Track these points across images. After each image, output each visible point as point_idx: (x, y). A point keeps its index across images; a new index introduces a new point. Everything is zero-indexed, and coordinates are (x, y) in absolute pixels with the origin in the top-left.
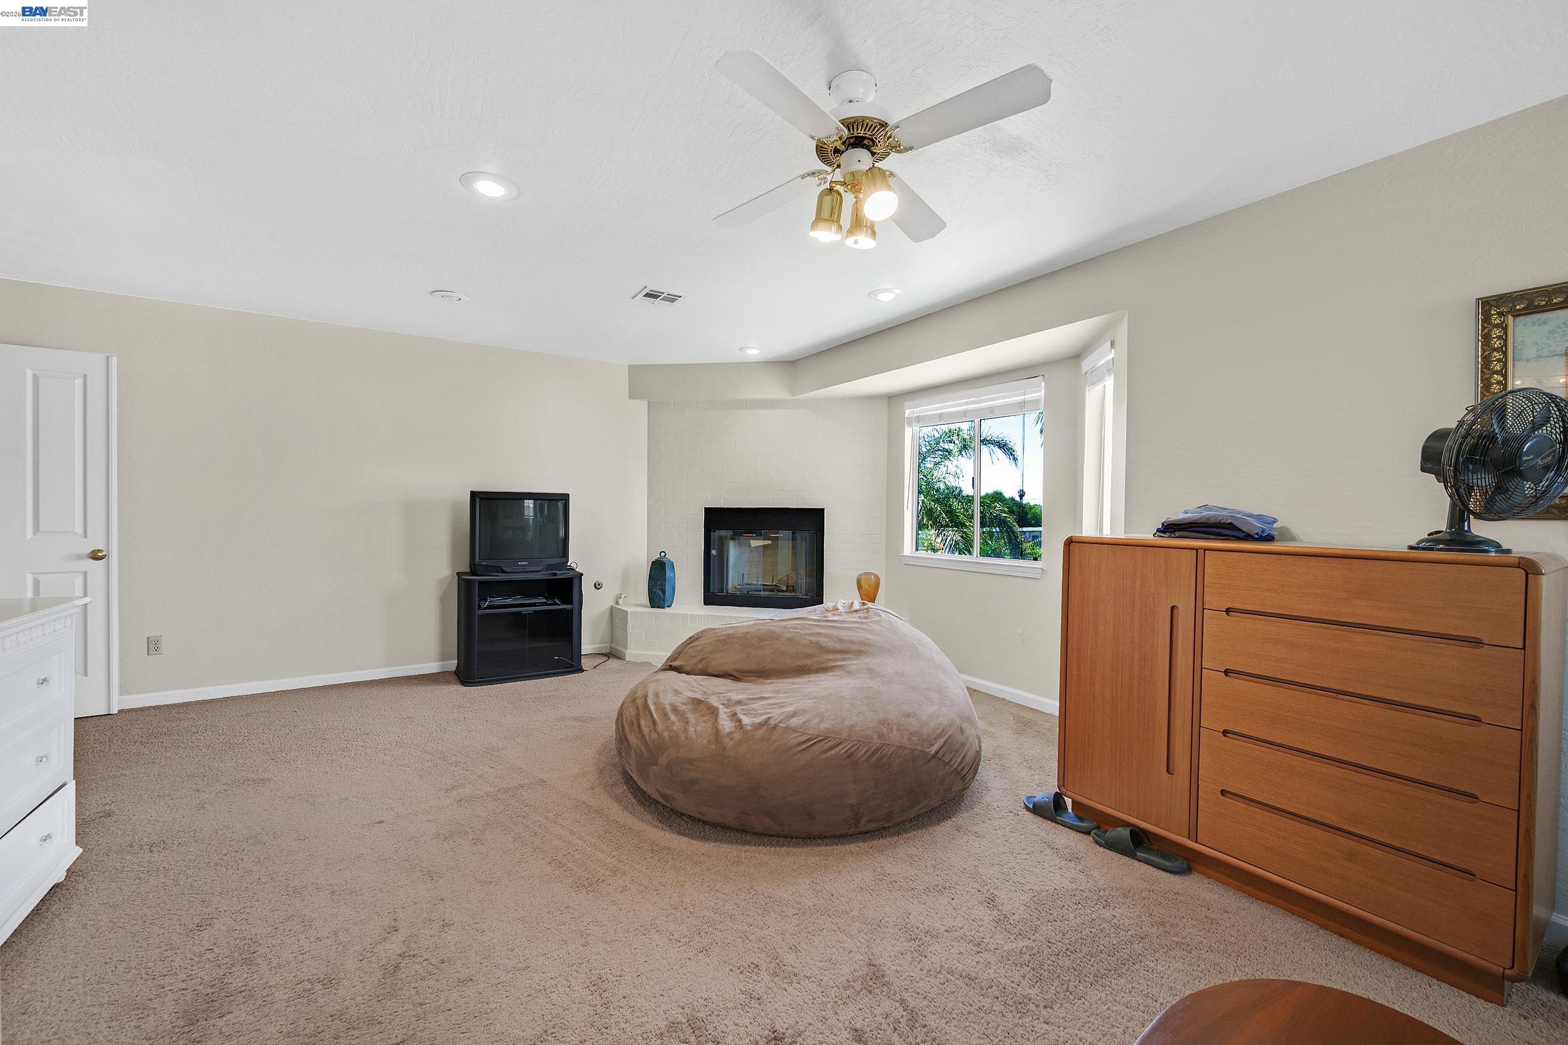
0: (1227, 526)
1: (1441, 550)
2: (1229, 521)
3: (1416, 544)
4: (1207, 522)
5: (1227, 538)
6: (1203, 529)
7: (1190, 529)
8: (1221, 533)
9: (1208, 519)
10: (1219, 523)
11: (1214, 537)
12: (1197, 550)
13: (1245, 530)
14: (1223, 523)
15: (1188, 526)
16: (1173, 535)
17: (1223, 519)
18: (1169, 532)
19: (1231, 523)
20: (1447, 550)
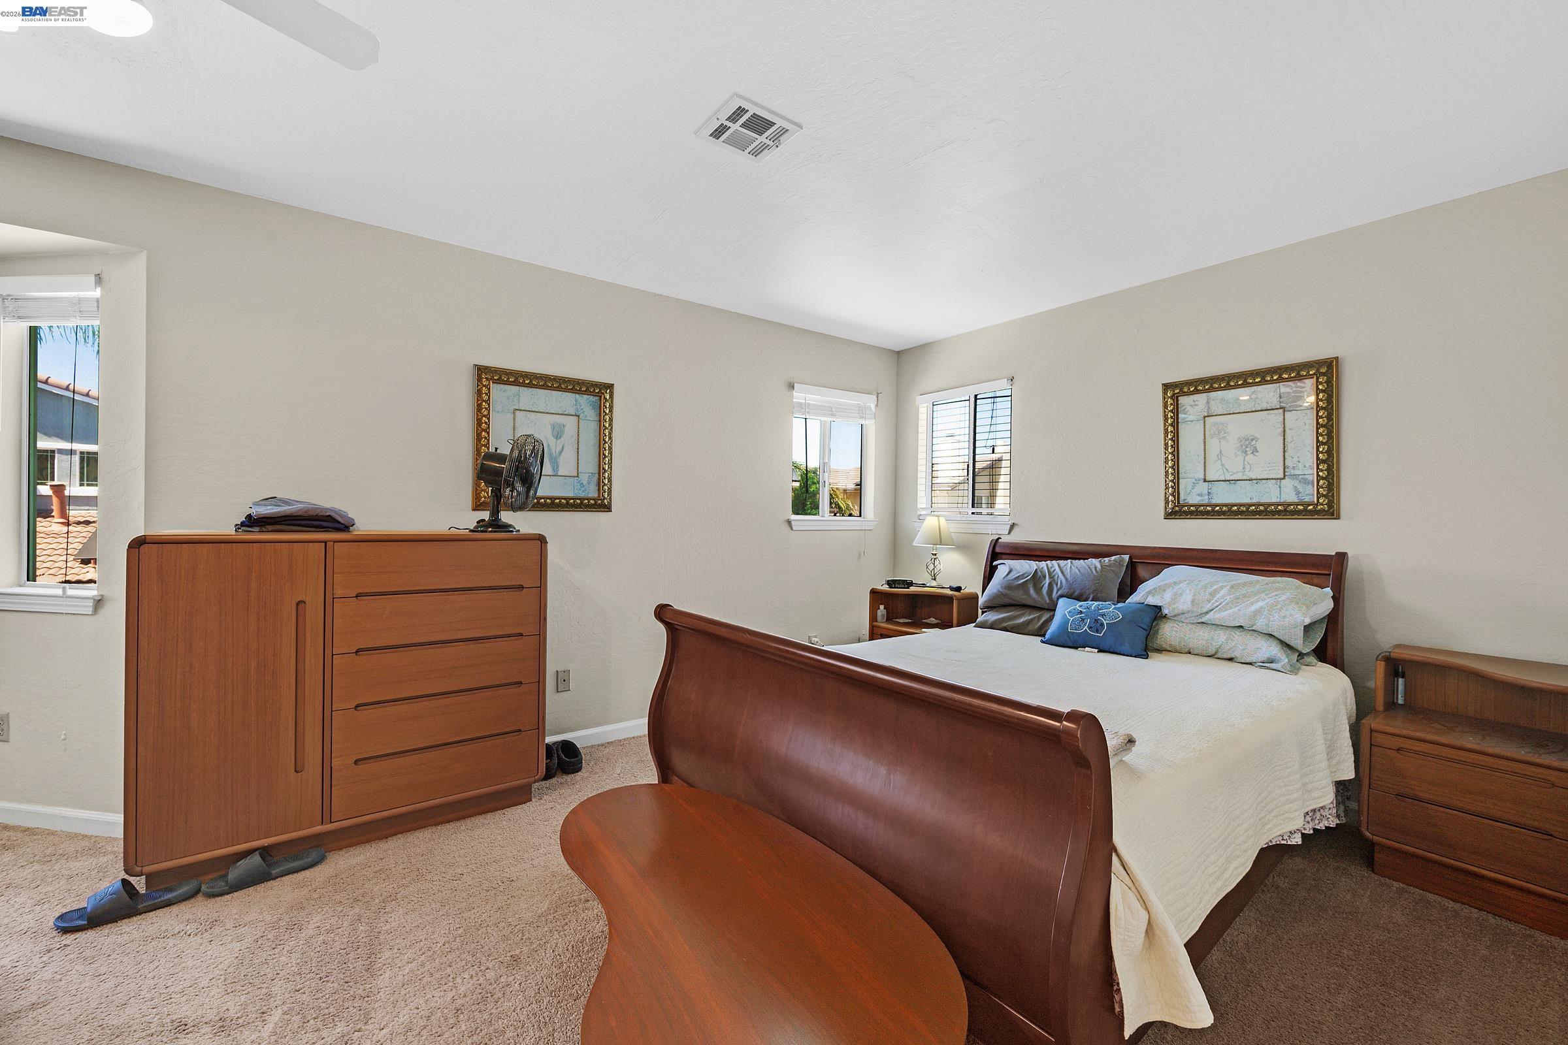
0: (326, 518)
1: (491, 532)
2: (328, 514)
3: (474, 528)
4: (303, 514)
5: (325, 529)
6: (299, 522)
7: (284, 523)
8: (320, 525)
9: (306, 512)
10: (317, 515)
11: (314, 529)
12: (326, 543)
13: (343, 522)
14: (322, 516)
15: (283, 519)
16: (264, 529)
17: (322, 512)
18: (258, 526)
19: (329, 516)
20: (495, 532)
